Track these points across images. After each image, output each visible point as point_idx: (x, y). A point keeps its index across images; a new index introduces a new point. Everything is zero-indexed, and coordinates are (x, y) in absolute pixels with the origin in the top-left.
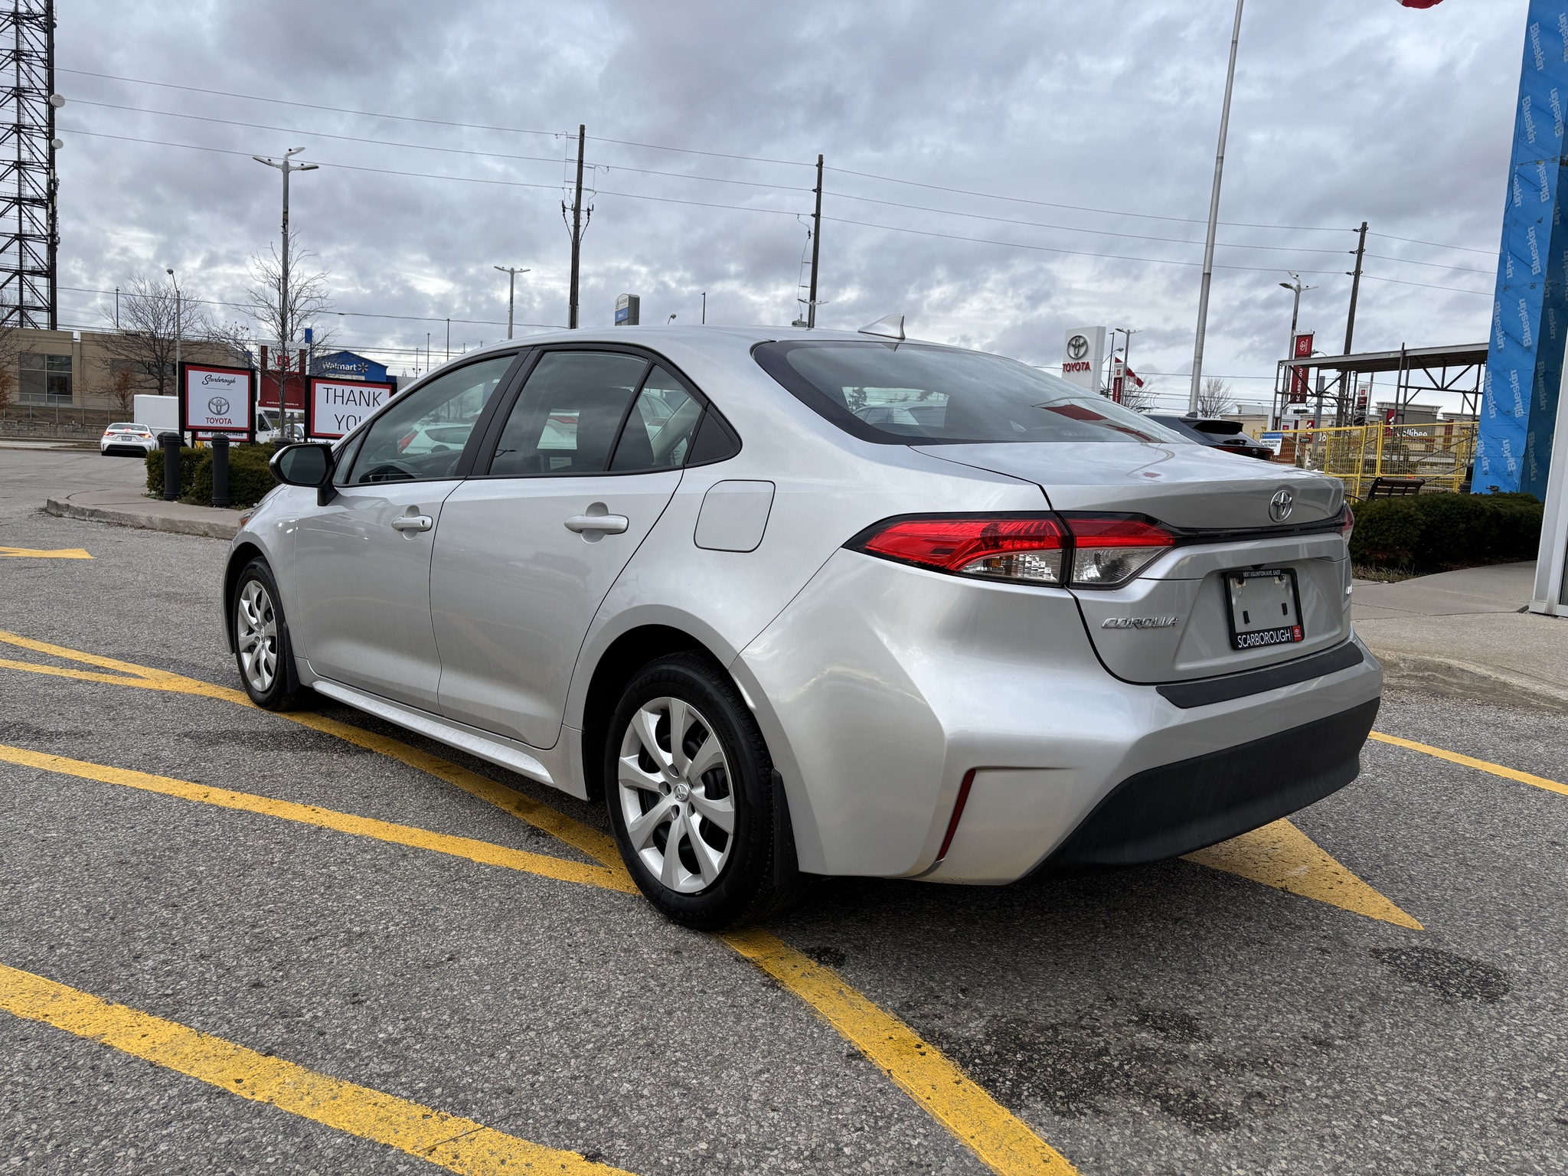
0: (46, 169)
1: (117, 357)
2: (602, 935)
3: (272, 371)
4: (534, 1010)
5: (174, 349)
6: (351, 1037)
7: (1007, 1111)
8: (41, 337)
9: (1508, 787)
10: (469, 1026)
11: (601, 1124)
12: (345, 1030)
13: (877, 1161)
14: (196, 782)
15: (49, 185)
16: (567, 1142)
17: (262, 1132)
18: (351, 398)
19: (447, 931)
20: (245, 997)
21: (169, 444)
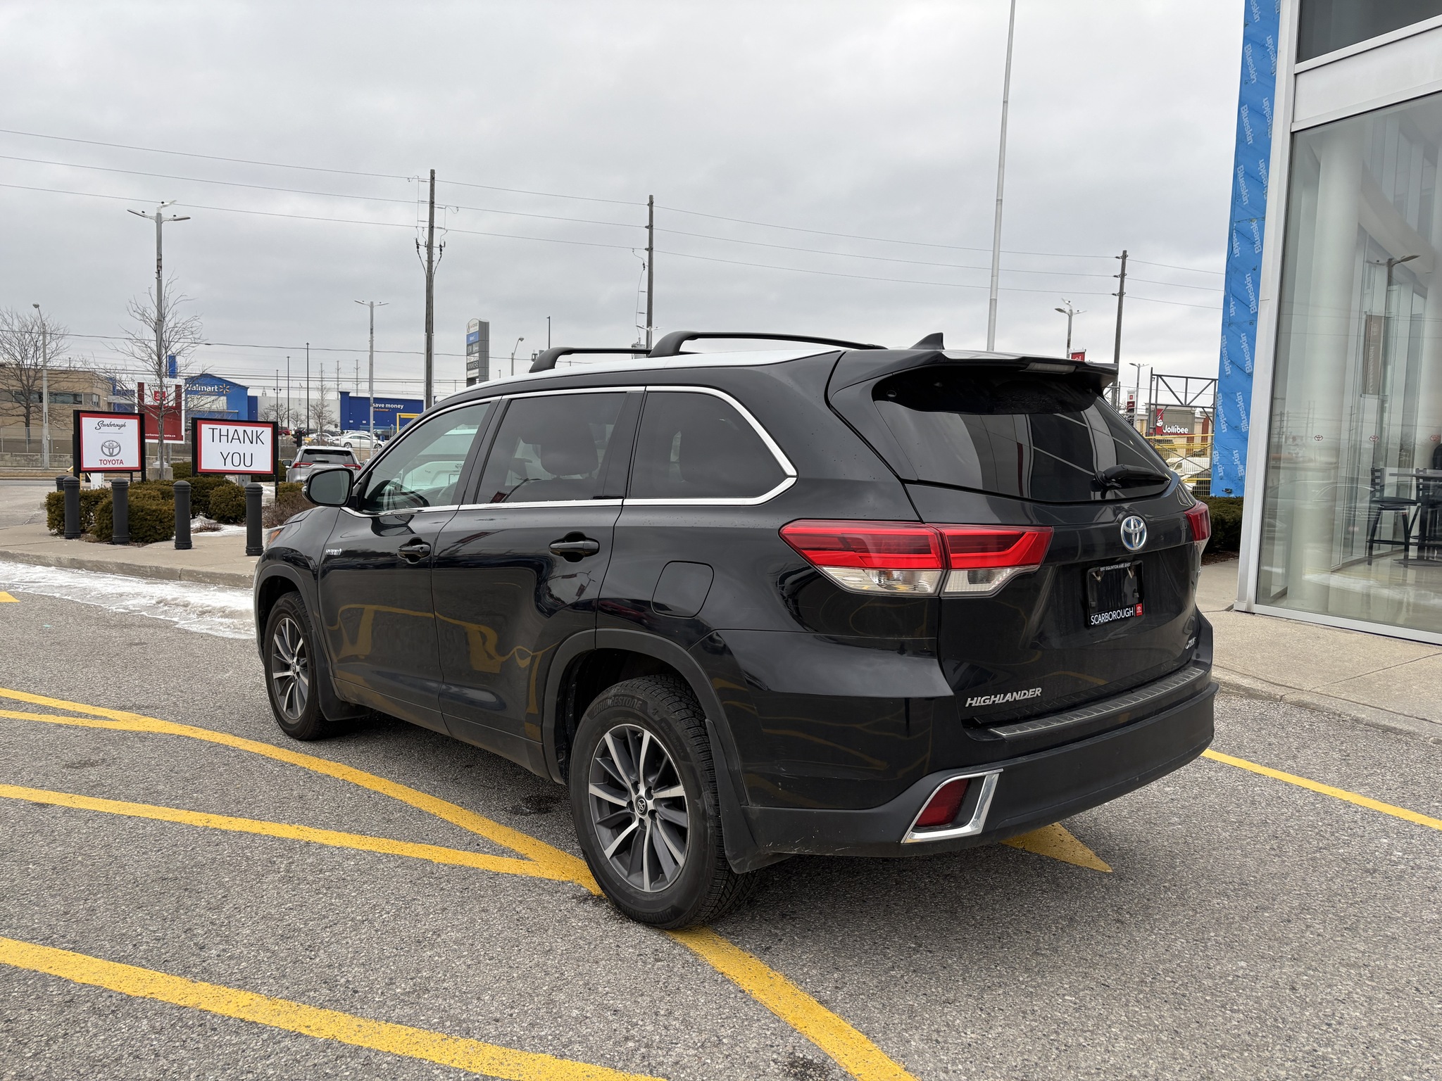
3: (151, 406)
5: (41, 377)
18: (236, 437)
21: (68, 487)
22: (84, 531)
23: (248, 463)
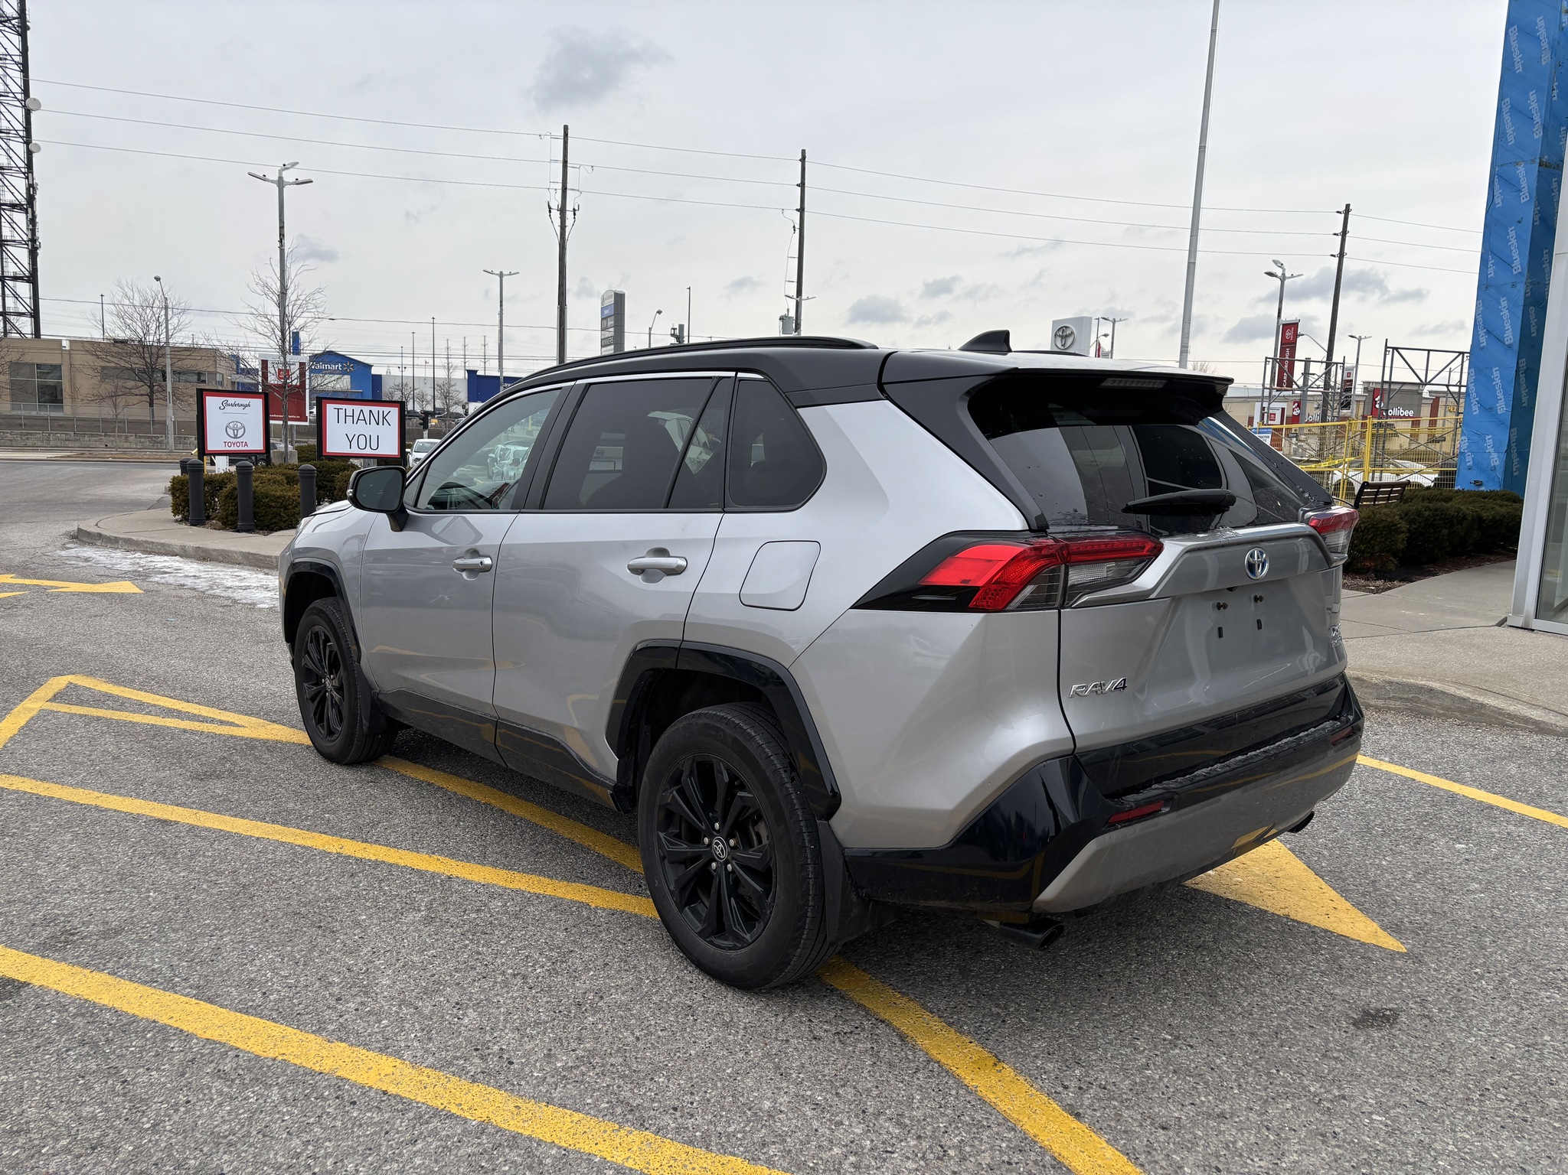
0: (24, 173)
1: (107, 364)
3: (275, 385)
5: (164, 355)
8: (29, 348)
9: (1482, 810)
15: (28, 190)
18: (361, 417)
21: (194, 471)
22: (208, 518)
23: (374, 446)
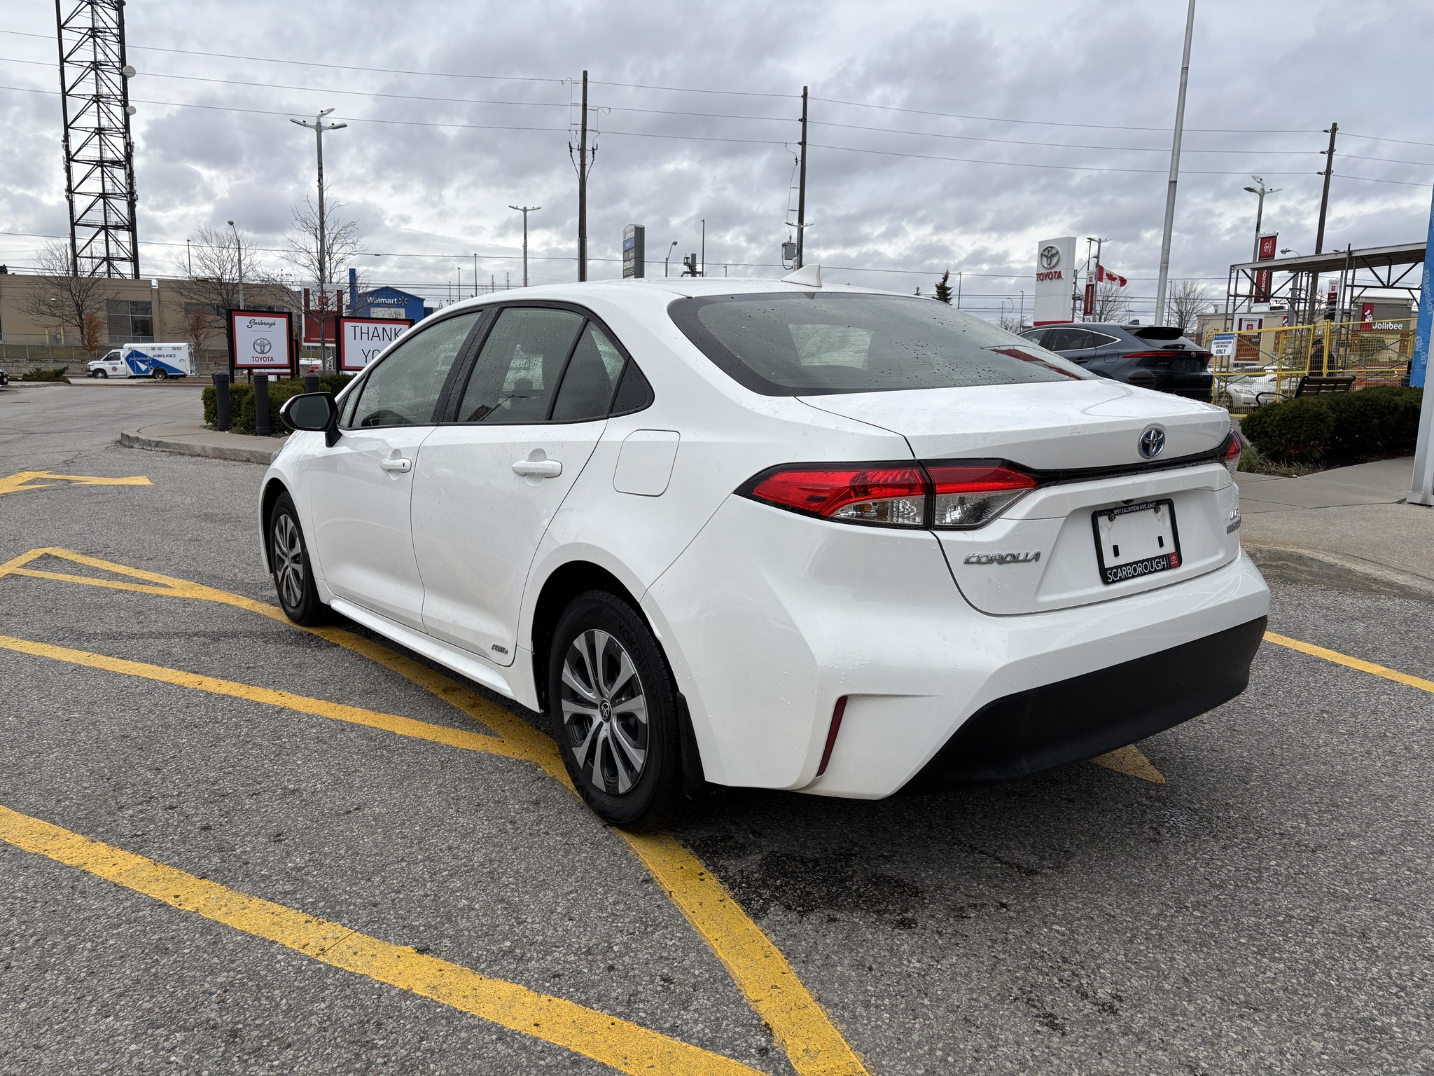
0: (122, 133)
1: (190, 301)
2: (481, 790)
3: (313, 311)
4: (411, 847)
6: (267, 865)
7: (751, 921)
8: (124, 286)
10: (358, 858)
11: (436, 928)
12: (264, 861)
13: (636, 955)
14: (194, 672)
15: (126, 148)
16: (407, 940)
17: (185, 932)
18: (376, 334)
19: (360, 788)
20: (195, 837)
21: (221, 381)
22: (234, 424)
